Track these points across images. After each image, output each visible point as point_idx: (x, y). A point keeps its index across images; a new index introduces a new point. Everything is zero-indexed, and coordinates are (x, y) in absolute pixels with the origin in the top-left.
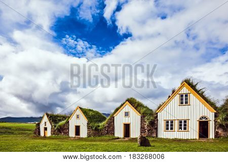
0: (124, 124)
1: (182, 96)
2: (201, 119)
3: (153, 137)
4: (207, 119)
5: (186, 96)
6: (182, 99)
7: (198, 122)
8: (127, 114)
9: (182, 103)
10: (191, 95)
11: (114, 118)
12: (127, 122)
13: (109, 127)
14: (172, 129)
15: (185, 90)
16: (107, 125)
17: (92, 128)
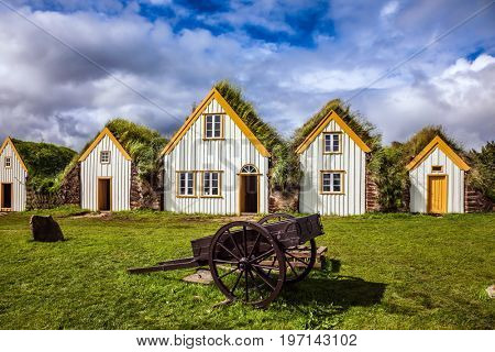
0: (100, 180)
1: (209, 119)
2: (244, 171)
3: (154, 210)
4: (254, 171)
5: (217, 119)
6: (209, 126)
7: (238, 177)
8: (105, 156)
9: (209, 134)
10: (227, 117)
11: (79, 165)
12: (104, 176)
13: (69, 186)
14: (190, 192)
15: (216, 106)
16: (66, 182)
17: (35, 188)
